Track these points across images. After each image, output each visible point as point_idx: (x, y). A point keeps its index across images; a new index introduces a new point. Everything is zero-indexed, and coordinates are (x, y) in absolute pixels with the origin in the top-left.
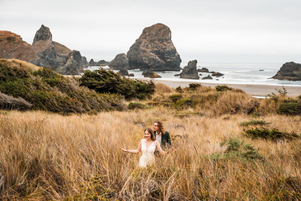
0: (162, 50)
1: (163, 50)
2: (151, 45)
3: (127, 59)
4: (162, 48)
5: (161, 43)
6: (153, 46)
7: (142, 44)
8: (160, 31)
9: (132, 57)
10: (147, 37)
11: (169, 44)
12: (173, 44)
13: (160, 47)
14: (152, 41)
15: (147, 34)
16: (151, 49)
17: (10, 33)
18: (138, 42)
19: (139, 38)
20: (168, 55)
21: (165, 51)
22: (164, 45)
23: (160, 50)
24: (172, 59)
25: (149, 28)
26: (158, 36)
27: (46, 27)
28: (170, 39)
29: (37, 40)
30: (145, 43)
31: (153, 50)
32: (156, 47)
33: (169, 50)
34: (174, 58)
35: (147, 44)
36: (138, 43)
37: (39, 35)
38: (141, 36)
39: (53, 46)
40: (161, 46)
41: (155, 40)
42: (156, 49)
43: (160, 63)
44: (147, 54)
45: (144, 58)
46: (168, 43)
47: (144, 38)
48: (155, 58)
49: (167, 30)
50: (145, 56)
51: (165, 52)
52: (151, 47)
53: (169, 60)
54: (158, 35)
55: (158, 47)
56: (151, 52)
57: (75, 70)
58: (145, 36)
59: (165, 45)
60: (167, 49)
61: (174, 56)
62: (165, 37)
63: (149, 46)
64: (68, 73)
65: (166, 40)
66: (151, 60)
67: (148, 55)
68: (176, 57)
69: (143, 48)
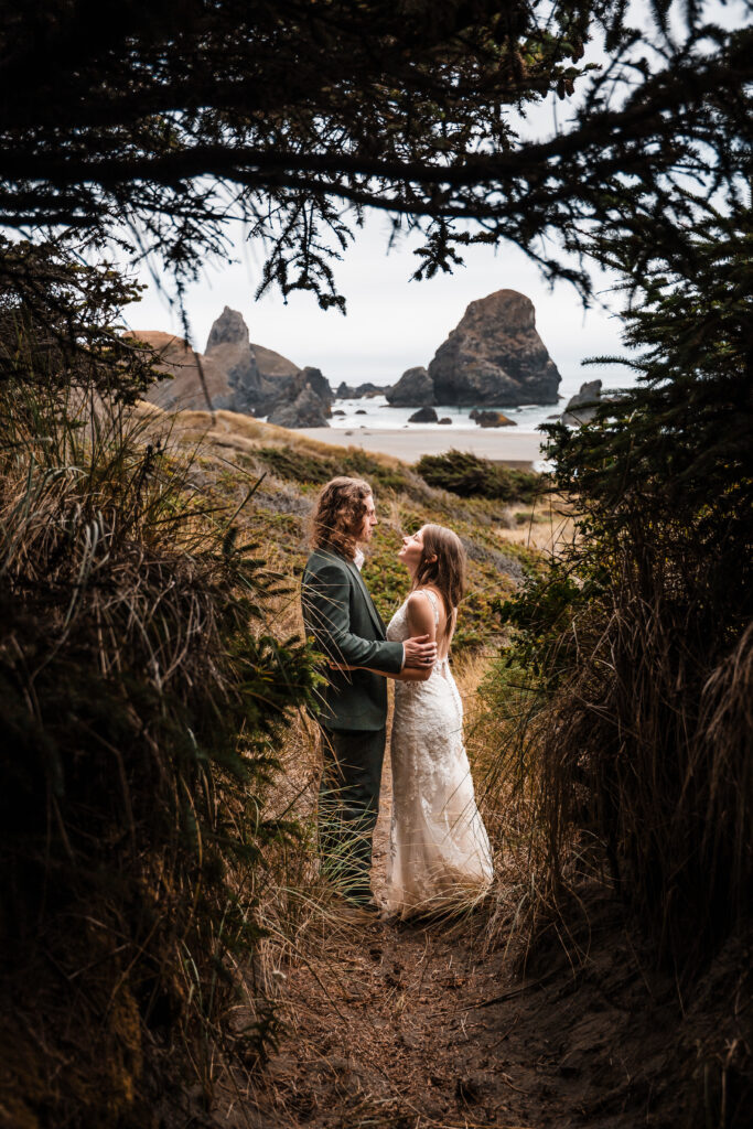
0: (513, 356)
1: (516, 354)
2: (487, 343)
3: (430, 380)
4: (513, 351)
5: (511, 337)
6: (491, 346)
7: (465, 343)
8: (507, 309)
9: (441, 374)
10: (478, 325)
11: (530, 340)
12: (539, 340)
13: (510, 347)
14: (487, 334)
15: (477, 317)
16: (487, 353)
17: (165, 335)
18: (456, 337)
19: (458, 328)
20: (529, 367)
21: (520, 356)
22: (518, 341)
23: (508, 355)
24: (538, 376)
25: (481, 302)
26: (503, 320)
27: (234, 311)
28: (532, 326)
29: (215, 344)
30: (473, 339)
31: (491, 356)
32: (500, 348)
33: (531, 353)
34: (544, 372)
35: (478, 341)
36: (454, 339)
37: (220, 330)
38: (462, 323)
39: (253, 356)
40: (512, 344)
41: (497, 332)
42: (499, 353)
43: (511, 386)
44: (478, 365)
45: (470, 377)
46: (529, 336)
47: (469, 328)
48: (497, 375)
49: (524, 304)
50: (473, 371)
51: (521, 359)
52: (487, 347)
53: (531, 378)
54: (502, 317)
55: (504, 348)
56: (488, 360)
57: (318, 417)
58: (470, 321)
59: (521, 342)
60: (525, 351)
61: (544, 366)
62: (520, 322)
63: (483, 345)
64: (302, 422)
65: (524, 330)
66: (487, 381)
67: (480, 368)
68: (550, 369)
69: (469, 353)
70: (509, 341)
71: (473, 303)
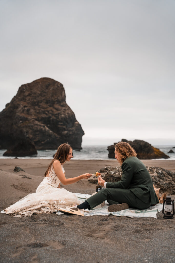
0: (53, 117)
1: (55, 117)
2: (35, 109)
4: (53, 114)
5: (50, 106)
6: (38, 111)
7: (20, 109)
8: (47, 89)
10: (27, 98)
11: (64, 108)
12: (69, 108)
13: (50, 112)
14: (34, 104)
15: (27, 94)
16: (35, 115)
18: (11, 107)
20: (64, 125)
21: (58, 118)
22: (55, 109)
23: (50, 117)
24: (70, 131)
25: (28, 85)
26: (45, 96)
28: (64, 100)
30: (25, 107)
31: (38, 118)
32: (44, 112)
33: (66, 116)
34: (74, 128)
35: (28, 108)
40: (51, 110)
41: (41, 102)
42: (44, 116)
43: (53, 136)
44: (30, 123)
45: (25, 130)
46: (63, 106)
47: (21, 100)
48: (43, 129)
49: (58, 86)
50: (26, 127)
51: (58, 120)
52: (35, 112)
53: (66, 132)
54: (44, 94)
55: (47, 113)
56: (36, 120)
58: (22, 97)
59: (57, 110)
60: (61, 115)
61: (73, 125)
62: (56, 97)
63: (32, 110)
65: (59, 102)
66: (37, 133)
67: (32, 124)
68: (77, 127)
69: (22, 115)
70: (49, 109)
71: (22, 86)
